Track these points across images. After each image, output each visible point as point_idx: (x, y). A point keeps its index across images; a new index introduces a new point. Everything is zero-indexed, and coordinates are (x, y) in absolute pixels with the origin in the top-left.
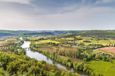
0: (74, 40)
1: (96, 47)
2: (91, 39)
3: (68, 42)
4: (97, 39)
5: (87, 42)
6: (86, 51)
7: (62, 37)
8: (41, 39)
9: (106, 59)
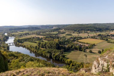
0: (58, 34)
1: (75, 40)
2: (73, 32)
3: (52, 36)
4: (78, 32)
5: (69, 35)
6: (66, 43)
7: (47, 31)
8: (26, 34)
9: (80, 49)
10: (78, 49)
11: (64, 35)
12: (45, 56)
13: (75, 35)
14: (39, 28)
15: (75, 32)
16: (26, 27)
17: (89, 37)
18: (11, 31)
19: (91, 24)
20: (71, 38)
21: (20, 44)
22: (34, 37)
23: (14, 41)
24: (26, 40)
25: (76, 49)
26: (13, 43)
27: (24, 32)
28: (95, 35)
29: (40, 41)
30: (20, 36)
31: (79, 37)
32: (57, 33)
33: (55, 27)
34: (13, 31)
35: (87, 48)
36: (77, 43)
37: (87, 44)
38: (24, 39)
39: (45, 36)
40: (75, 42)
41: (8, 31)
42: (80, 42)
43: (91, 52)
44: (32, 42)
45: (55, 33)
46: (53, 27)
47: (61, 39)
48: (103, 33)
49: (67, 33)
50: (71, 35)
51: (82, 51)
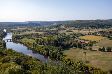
1: (75, 36)
2: (73, 29)
3: (51, 32)
4: (79, 29)
5: (69, 31)
6: (65, 40)
7: (47, 28)
8: (25, 30)
9: (80, 46)
10: (77, 46)
11: (64, 31)
12: (43, 53)
13: (76, 31)
14: (39, 24)
15: (76, 29)
16: (26, 23)
17: (90, 33)
18: (11, 27)
19: (93, 20)
20: (72, 34)
21: (18, 40)
22: (33, 34)
23: (12, 37)
24: (24, 36)
25: (75, 46)
26: (10, 39)
27: (24, 28)
28: (97, 31)
29: (39, 38)
30: (19, 32)
31: (79, 34)
32: (57, 29)
33: (56, 23)
34: (12, 27)
35: (87, 45)
36: (77, 40)
37: (88, 40)
38: (22, 35)
39: (44, 33)
40: (75, 39)
41: (7, 27)
42: (80, 39)
43: (91, 49)
44: (30, 38)
45: (55, 29)
46: (53, 24)
47: (60, 35)
48: (105, 30)
49: (67, 30)
50: (71, 32)
51: (81, 48)
